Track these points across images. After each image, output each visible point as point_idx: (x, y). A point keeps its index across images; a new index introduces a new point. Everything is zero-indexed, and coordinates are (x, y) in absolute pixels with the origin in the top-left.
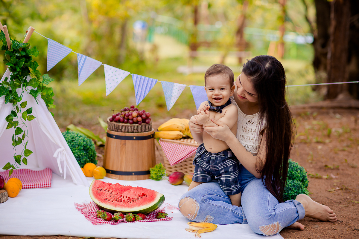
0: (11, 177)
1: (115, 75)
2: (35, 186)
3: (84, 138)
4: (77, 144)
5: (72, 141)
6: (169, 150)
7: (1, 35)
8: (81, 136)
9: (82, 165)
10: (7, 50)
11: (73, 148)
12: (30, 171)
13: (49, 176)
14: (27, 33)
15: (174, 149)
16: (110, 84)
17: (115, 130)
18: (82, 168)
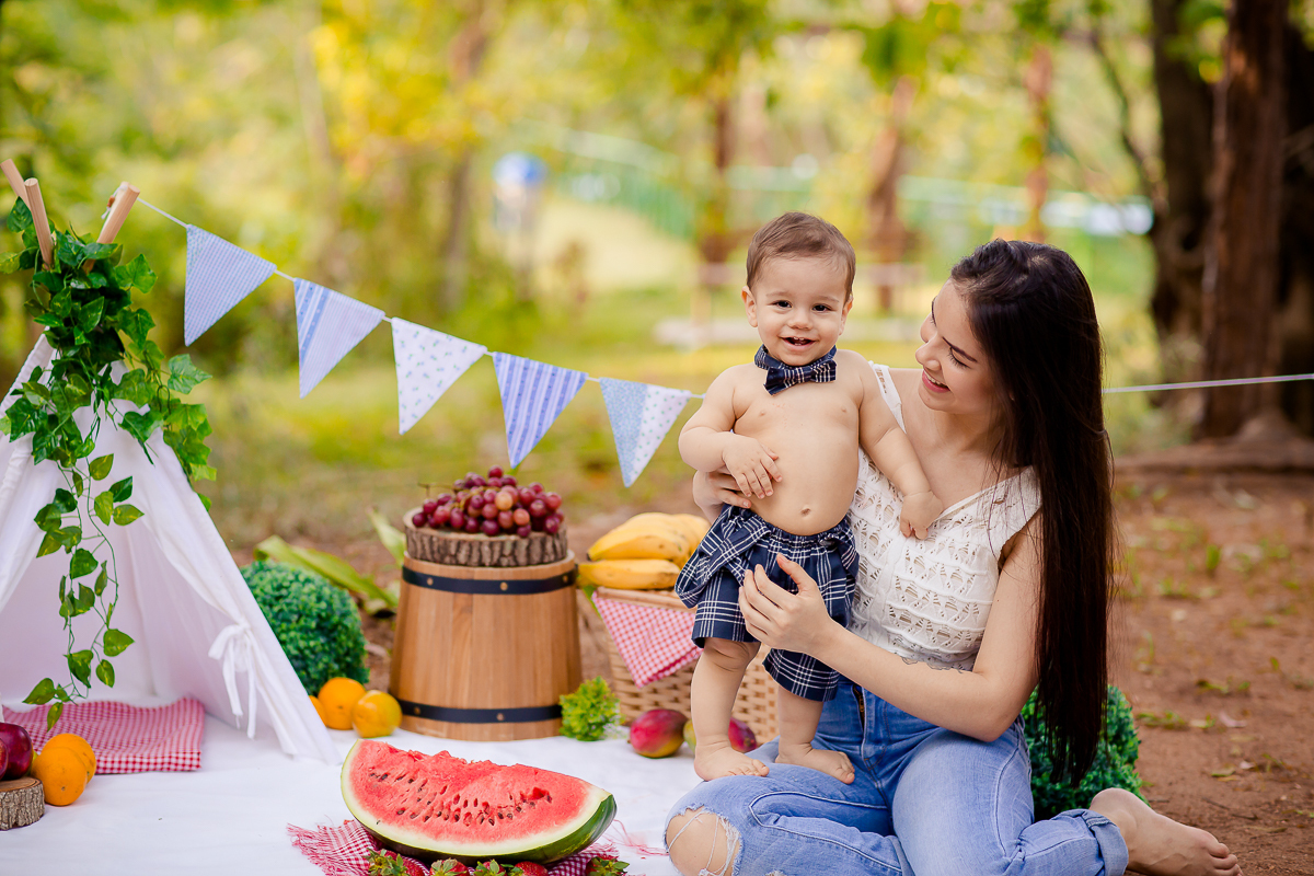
0: (57, 731)
1: (433, 357)
2: (141, 763)
3: (321, 588)
4: (294, 608)
5: (278, 598)
6: (628, 628)
7: (18, 214)
8: (308, 581)
9: (314, 686)
10: (39, 268)
11: (280, 626)
12: (125, 709)
13: (192, 727)
14: (110, 205)
15: (648, 625)
16: (415, 389)
17: (433, 557)
18: (314, 698)
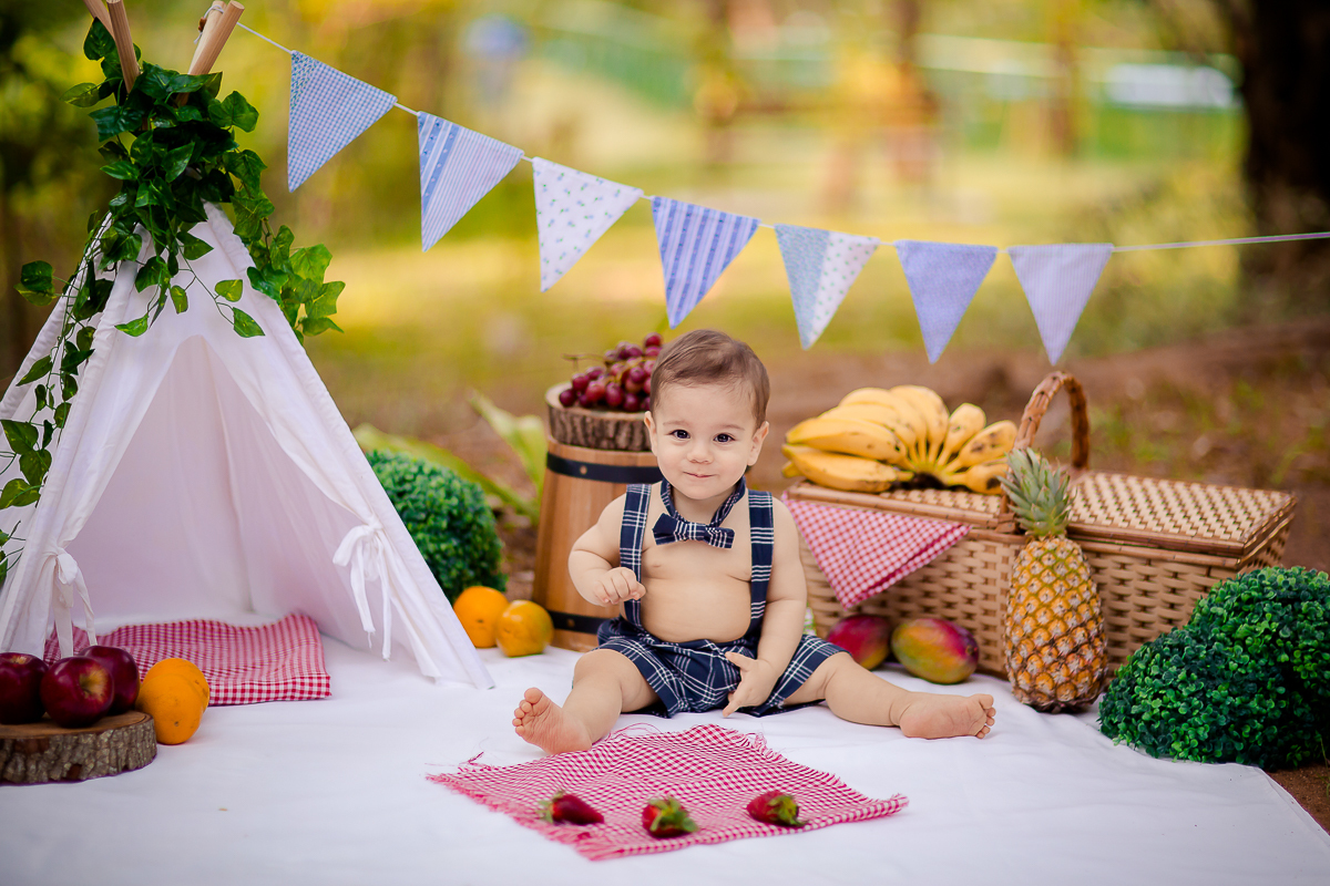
1: (580, 203)
2: (260, 692)
3: (450, 481)
4: (421, 505)
7: (96, 38)
8: (433, 473)
12: (223, 628)
13: (311, 646)
14: (201, 29)
16: (559, 240)
17: (586, 441)
